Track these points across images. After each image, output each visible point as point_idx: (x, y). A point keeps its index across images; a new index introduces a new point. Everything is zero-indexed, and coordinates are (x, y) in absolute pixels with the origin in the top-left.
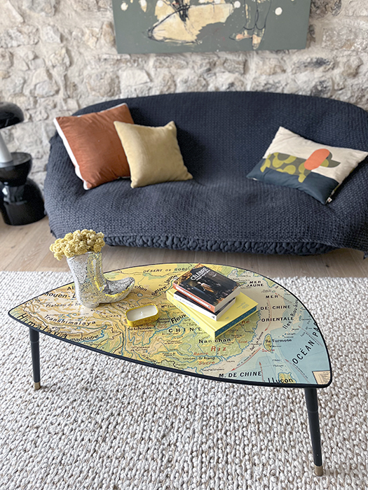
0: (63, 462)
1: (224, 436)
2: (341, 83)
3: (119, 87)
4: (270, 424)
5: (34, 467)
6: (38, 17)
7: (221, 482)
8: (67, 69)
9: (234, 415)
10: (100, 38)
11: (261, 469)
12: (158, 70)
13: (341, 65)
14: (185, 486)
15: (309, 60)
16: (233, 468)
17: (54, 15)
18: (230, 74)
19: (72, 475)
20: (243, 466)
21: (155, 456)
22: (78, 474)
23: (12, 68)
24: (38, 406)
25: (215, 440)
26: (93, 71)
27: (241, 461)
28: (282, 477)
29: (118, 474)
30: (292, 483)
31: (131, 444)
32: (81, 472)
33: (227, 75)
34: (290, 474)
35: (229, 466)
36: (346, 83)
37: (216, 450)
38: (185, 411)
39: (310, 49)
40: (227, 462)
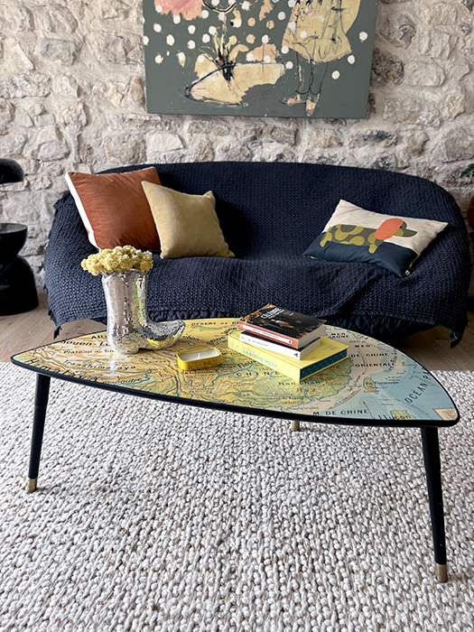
0: (73, 578)
1: (306, 539)
2: (405, 161)
3: (144, 153)
4: (366, 524)
5: (30, 585)
6: (51, 65)
7: (309, 595)
8: (81, 129)
9: (315, 515)
10: (127, 95)
11: (362, 577)
12: (194, 135)
13: (404, 140)
14: (257, 601)
15: (369, 133)
16: (324, 577)
17: (72, 64)
18: (279, 145)
19: (89, 594)
20: (337, 574)
21: (210, 566)
22: (98, 593)
23: (12, 123)
24: (33, 511)
25: (293, 545)
26: (114, 133)
27: (333, 569)
28: (393, 585)
29: (158, 591)
30: (408, 591)
31: (174, 553)
32: (102, 590)
33: (275, 145)
34: (403, 582)
35: (317, 575)
36: (411, 161)
37: (297, 557)
38: (248, 512)
39: (370, 120)
40: (313, 570)
